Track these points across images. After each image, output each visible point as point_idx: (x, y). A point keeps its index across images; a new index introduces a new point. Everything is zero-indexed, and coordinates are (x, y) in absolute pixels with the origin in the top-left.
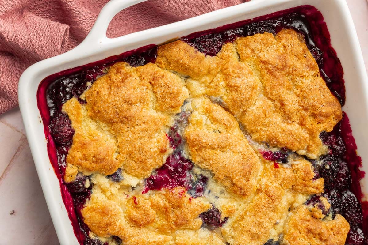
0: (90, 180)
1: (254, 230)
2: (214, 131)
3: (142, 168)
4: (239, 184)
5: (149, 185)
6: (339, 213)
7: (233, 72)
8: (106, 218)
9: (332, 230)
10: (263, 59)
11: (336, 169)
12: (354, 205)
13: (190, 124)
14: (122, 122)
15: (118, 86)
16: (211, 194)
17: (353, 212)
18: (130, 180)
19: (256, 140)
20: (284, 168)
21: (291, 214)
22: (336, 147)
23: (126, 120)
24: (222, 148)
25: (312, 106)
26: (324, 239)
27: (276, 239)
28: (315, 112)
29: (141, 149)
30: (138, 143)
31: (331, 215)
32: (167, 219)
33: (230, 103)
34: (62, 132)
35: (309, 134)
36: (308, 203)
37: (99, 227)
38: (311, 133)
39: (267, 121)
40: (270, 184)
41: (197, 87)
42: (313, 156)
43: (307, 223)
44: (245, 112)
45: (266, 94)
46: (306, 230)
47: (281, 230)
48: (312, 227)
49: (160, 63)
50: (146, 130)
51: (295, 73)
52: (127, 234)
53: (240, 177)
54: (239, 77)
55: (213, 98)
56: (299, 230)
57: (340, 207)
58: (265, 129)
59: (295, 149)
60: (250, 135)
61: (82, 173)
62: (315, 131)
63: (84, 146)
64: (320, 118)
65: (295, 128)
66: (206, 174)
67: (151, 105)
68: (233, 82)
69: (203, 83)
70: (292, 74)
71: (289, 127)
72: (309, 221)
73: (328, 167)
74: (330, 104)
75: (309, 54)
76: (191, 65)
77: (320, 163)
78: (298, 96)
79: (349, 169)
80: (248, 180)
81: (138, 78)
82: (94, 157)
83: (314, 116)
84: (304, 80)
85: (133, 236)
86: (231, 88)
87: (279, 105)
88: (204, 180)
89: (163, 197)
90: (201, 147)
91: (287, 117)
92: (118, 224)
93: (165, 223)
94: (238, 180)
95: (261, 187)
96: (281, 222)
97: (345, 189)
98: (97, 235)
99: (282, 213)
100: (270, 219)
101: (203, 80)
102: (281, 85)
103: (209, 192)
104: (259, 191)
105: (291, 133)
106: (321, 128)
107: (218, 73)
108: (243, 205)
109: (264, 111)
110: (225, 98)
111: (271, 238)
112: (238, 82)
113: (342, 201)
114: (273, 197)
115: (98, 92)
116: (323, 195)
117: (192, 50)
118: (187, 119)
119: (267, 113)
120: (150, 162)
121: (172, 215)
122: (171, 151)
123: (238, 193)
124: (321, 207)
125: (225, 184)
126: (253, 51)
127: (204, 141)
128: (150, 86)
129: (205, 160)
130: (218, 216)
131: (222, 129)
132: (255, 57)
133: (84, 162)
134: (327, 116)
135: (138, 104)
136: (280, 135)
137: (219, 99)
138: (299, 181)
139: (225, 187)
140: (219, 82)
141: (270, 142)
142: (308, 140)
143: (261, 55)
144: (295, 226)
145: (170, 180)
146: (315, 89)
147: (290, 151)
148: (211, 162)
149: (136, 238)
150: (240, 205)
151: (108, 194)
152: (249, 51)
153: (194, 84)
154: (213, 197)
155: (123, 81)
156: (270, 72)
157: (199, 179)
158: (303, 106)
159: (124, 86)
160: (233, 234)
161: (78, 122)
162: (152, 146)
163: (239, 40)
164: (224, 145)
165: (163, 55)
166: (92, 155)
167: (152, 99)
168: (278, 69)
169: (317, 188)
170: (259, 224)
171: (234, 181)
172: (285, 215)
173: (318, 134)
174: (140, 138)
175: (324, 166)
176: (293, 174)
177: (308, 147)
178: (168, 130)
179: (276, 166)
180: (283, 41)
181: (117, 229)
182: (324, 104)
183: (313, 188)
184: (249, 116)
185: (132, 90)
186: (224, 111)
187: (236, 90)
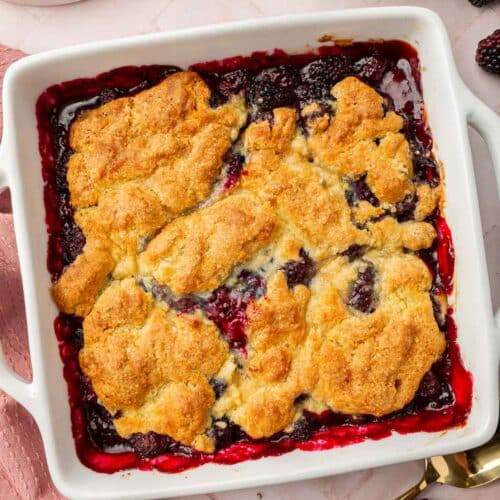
0: (218, 420)
1: (323, 219)
2: (181, 254)
3: (213, 354)
4: (256, 232)
5: (238, 347)
6: (329, 89)
7: (108, 219)
8: (267, 412)
9: (348, 105)
10: (98, 175)
11: (266, 89)
12: (322, 66)
13: (168, 284)
14: (147, 374)
15: (102, 373)
16: (265, 268)
17: (332, 70)
18: (227, 371)
19: (207, 196)
20: (250, 164)
21: (316, 160)
22: (237, 83)
23: (145, 369)
24: (203, 249)
25: (170, 115)
26: (357, 120)
27: (346, 186)
28: (179, 112)
29: (187, 354)
30: (178, 357)
31: (330, 102)
32: (286, 332)
33: (149, 228)
34: (149, 447)
35: (208, 123)
36: (305, 133)
37: (277, 421)
38: (208, 120)
39: (181, 180)
40: (267, 187)
41: (124, 266)
42: (242, 118)
43: (331, 140)
44: (165, 208)
45: (147, 176)
46: (341, 144)
47: (335, 177)
48: (338, 135)
49: (84, 312)
50: (163, 344)
51: (124, 133)
52: (293, 389)
53: (246, 229)
54: (116, 212)
55: (140, 248)
56: (339, 153)
57: (321, 87)
58: (192, 183)
59: (228, 144)
60: (198, 203)
61: (207, 430)
62: (205, 115)
63: (170, 424)
64: (188, 105)
65: (197, 141)
66: (238, 271)
67: (134, 332)
68: (121, 222)
69: (120, 258)
70: (125, 138)
71: (195, 150)
72: (329, 138)
73: (261, 100)
74: (171, 89)
75: (105, 108)
76: (89, 274)
77: (255, 108)
78: (155, 133)
79: (271, 67)
80: (253, 219)
81: (97, 344)
82: (185, 415)
83: (184, 115)
84: (135, 122)
85: (298, 381)
86: (128, 224)
87: (163, 160)
88: (245, 274)
89: (256, 333)
90: (197, 276)
91: (181, 150)
92: (278, 398)
93: (290, 336)
94: (250, 233)
95: (270, 199)
96: (324, 176)
97: (298, 76)
98: (290, 423)
99: (311, 174)
100: (314, 193)
101: (116, 257)
102: (135, 154)
103: (263, 270)
104: (273, 202)
105: (204, 149)
106: (202, 105)
107: (108, 238)
108: (289, 227)
109: (167, 183)
110: (142, 232)
111: (343, 193)
112: (121, 215)
113: (314, 84)
114: (284, 187)
115: (107, 397)
116: (299, 110)
117: (70, 271)
118: (161, 287)
119: (170, 179)
120: (207, 344)
121: (282, 326)
122: (199, 313)
123: (267, 235)
124: (314, 116)
125: (253, 249)
126: (85, 188)
127: (189, 273)
128: (109, 331)
129: (215, 273)
130: (295, 265)
131: (180, 243)
132: (96, 185)
133: (190, 428)
134: (187, 96)
135: (128, 350)
136: (203, 164)
137: (142, 241)
138: (270, 144)
139: (259, 249)
140: (119, 239)
141: (211, 179)
142: (217, 126)
143: (93, 177)
144: (333, 157)
145: (236, 320)
146: (148, 109)
147: (230, 150)
148: (219, 266)
149: (301, 377)
150: (289, 230)
151: (238, 402)
152: (86, 193)
153: (119, 269)
154: (270, 265)
155: (97, 364)
156: (116, 169)
157: (244, 281)
158: (169, 129)
159: (102, 364)
160: (326, 245)
161: (140, 425)
162: (185, 338)
163: (73, 202)
164: (199, 247)
165: (74, 308)
166: (182, 418)
167: (127, 330)
168: (114, 157)
169: (286, 120)
170: (317, 211)
171: (250, 238)
172: (315, 169)
173: (211, 111)
174: (172, 353)
175: (259, 105)
176: (261, 151)
177: (227, 125)
178: (173, 312)
179: (246, 173)
180: (81, 143)
181: (284, 400)
182: (169, 98)
183: (284, 125)
184: (172, 203)
185: (109, 355)
186: (159, 236)
187: (132, 218)
